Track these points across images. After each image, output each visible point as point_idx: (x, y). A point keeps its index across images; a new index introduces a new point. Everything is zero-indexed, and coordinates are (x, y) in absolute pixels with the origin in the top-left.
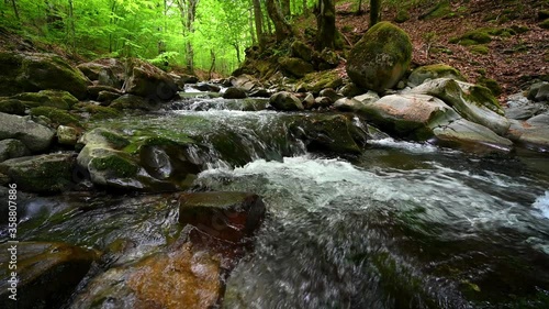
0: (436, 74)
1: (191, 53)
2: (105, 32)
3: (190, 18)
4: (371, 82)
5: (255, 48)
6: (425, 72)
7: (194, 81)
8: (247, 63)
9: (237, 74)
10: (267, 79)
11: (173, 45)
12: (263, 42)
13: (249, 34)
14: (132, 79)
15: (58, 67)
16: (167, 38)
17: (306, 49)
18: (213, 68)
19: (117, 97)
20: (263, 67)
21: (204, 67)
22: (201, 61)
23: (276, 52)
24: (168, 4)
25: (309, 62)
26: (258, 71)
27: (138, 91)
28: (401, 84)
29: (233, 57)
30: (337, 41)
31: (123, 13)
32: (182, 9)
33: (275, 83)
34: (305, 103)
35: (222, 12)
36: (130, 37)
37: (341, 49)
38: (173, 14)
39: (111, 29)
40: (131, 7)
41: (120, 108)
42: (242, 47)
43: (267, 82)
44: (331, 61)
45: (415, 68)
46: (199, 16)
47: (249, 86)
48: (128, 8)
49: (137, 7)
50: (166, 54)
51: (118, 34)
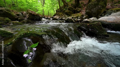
0: (116, 11)
1: (44, 12)
2: (25, 7)
3: (43, 4)
4: (95, 14)
5: (58, 10)
6: (112, 10)
7: (44, 17)
8: (57, 13)
9: (54, 15)
10: (62, 16)
11: (40, 10)
12: (60, 8)
13: (56, 7)
14: (28, 15)
15: (7, 11)
16: (38, 8)
17: (72, 8)
18: (48, 15)
19: (24, 20)
20: (60, 14)
21: (46, 15)
22: (46, 14)
23: (64, 9)
24: (39, 1)
25: (73, 11)
26: (59, 15)
27: (29, 18)
28: (103, 15)
29: (53, 12)
30: (80, 6)
31: (29, 3)
32: (42, 2)
33: (64, 17)
34: (75, 21)
35: (51, 2)
36: (30, 8)
37: (81, 8)
38: (40, 3)
39: (26, 6)
40: (30, 1)
41: (24, 23)
42: (55, 10)
43: (62, 17)
44: (79, 11)
45: (107, 10)
46: (45, 4)
47: (58, 18)
48: (30, 2)
49: (32, 1)
50: (38, 12)
51: (28, 8)
